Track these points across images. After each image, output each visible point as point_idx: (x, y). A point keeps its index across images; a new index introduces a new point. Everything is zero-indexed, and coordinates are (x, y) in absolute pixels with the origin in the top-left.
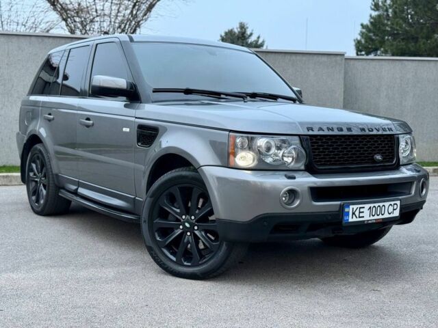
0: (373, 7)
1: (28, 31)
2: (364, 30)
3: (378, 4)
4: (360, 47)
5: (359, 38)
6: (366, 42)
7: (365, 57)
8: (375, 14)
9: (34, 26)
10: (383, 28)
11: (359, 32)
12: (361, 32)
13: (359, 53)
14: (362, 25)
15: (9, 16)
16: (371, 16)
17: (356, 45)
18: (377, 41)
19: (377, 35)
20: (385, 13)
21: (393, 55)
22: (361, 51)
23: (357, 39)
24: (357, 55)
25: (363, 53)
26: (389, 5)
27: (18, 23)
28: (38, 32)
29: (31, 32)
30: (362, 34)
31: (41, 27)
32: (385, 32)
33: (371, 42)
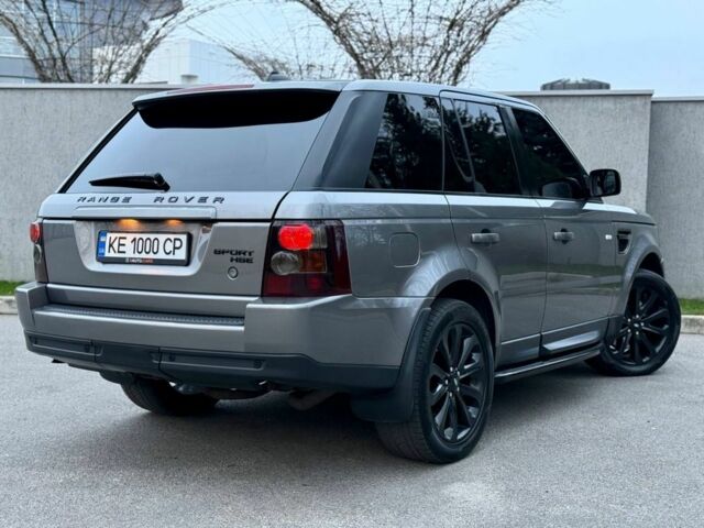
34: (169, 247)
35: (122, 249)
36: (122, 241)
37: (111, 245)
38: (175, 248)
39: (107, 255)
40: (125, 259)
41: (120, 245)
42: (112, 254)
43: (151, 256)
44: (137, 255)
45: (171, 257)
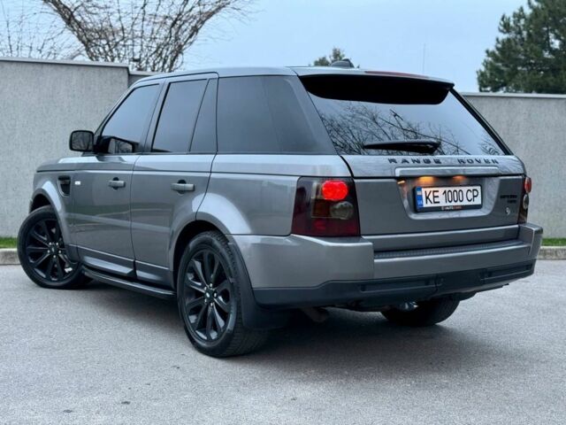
0: (502, 28)
1: (44, 57)
2: (490, 59)
3: (509, 24)
4: (484, 81)
5: (483, 69)
6: (491, 74)
7: (491, 94)
8: (503, 37)
9: (53, 52)
10: (514, 56)
11: (483, 61)
12: (485, 61)
13: (483, 89)
14: (487, 52)
15: (20, 39)
16: (497, 40)
17: (478, 78)
18: (506, 74)
19: (507, 66)
20: (519, 36)
21: (526, 92)
22: (486, 86)
23: (480, 71)
24: (481, 91)
25: (489, 89)
26: (524, 26)
27: (31, 47)
28: (59, 59)
29: (50, 59)
30: (486, 64)
31: (62, 53)
32: (517, 62)
33: (497, 75)
34: (470, 195)
35: (436, 200)
36: (436, 194)
37: (427, 198)
38: (474, 196)
39: (425, 205)
40: (440, 207)
41: (434, 197)
42: (429, 205)
43: (459, 203)
44: (449, 204)
45: (472, 203)
